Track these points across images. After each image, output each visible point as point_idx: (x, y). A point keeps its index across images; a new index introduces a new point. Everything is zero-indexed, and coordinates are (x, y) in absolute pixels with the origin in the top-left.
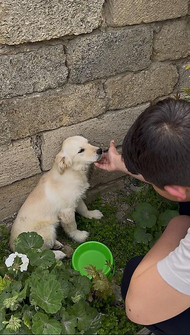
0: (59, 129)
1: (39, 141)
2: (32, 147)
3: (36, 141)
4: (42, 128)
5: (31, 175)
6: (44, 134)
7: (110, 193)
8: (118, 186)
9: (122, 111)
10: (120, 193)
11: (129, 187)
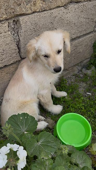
0: (34, 15)
1: (16, 27)
2: (10, 33)
3: (13, 26)
4: (18, 10)
5: (12, 62)
6: (21, 18)
7: (69, 76)
8: (74, 71)
9: (82, 4)
10: (76, 76)
11: (81, 71)
